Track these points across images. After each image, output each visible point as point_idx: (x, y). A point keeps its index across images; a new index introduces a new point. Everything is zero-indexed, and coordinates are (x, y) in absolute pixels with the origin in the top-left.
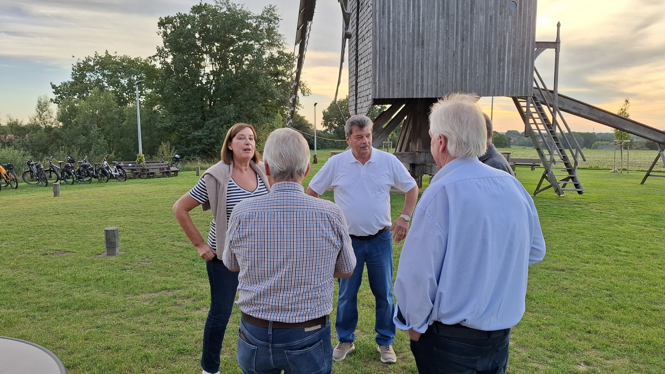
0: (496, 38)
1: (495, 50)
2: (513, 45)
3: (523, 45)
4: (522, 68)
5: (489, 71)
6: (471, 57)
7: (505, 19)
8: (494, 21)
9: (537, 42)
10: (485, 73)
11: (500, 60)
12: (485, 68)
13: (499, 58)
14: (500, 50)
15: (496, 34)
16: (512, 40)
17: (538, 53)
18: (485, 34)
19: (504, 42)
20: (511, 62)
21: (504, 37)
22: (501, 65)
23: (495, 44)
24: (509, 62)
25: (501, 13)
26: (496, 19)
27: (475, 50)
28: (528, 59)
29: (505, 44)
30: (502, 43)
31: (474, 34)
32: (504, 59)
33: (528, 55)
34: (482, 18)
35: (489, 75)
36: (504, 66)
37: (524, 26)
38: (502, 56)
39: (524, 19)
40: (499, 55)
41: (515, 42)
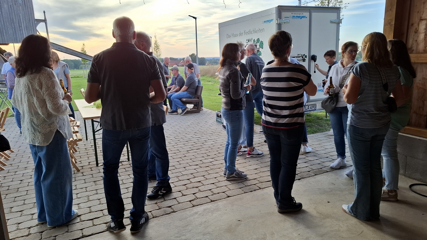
0: (15, 16)
1: (16, 22)
2: (25, 20)
3: (30, 20)
4: (31, 30)
5: (15, 31)
6: (4, 24)
7: (18, 7)
8: (12, 8)
9: (36, 19)
10: (13, 32)
11: (19, 27)
12: (13, 30)
13: (19, 26)
14: (18, 22)
15: (15, 14)
16: (24, 18)
17: (37, 24)
18: (9, 14)
19: (20, 18)
20: (25, 28)
21: (19, 16)
22: (21, 29)
23: (15, 19)
24: (24, 28)
25: (15, 5)
26: (13, 7)
27: (6, 21)
28: (33, 27)
29: (20, 19)
30: (19, 19)
31: (3, 13)
32: (22, 26)
33: (33, 25)
34: (6, 6)
35: (16, 33)
36: (22, 29)
37: (28, 11)
38: (20, 25)
39: (28, 8)
40: (19, 24)
41: (25, 18)
